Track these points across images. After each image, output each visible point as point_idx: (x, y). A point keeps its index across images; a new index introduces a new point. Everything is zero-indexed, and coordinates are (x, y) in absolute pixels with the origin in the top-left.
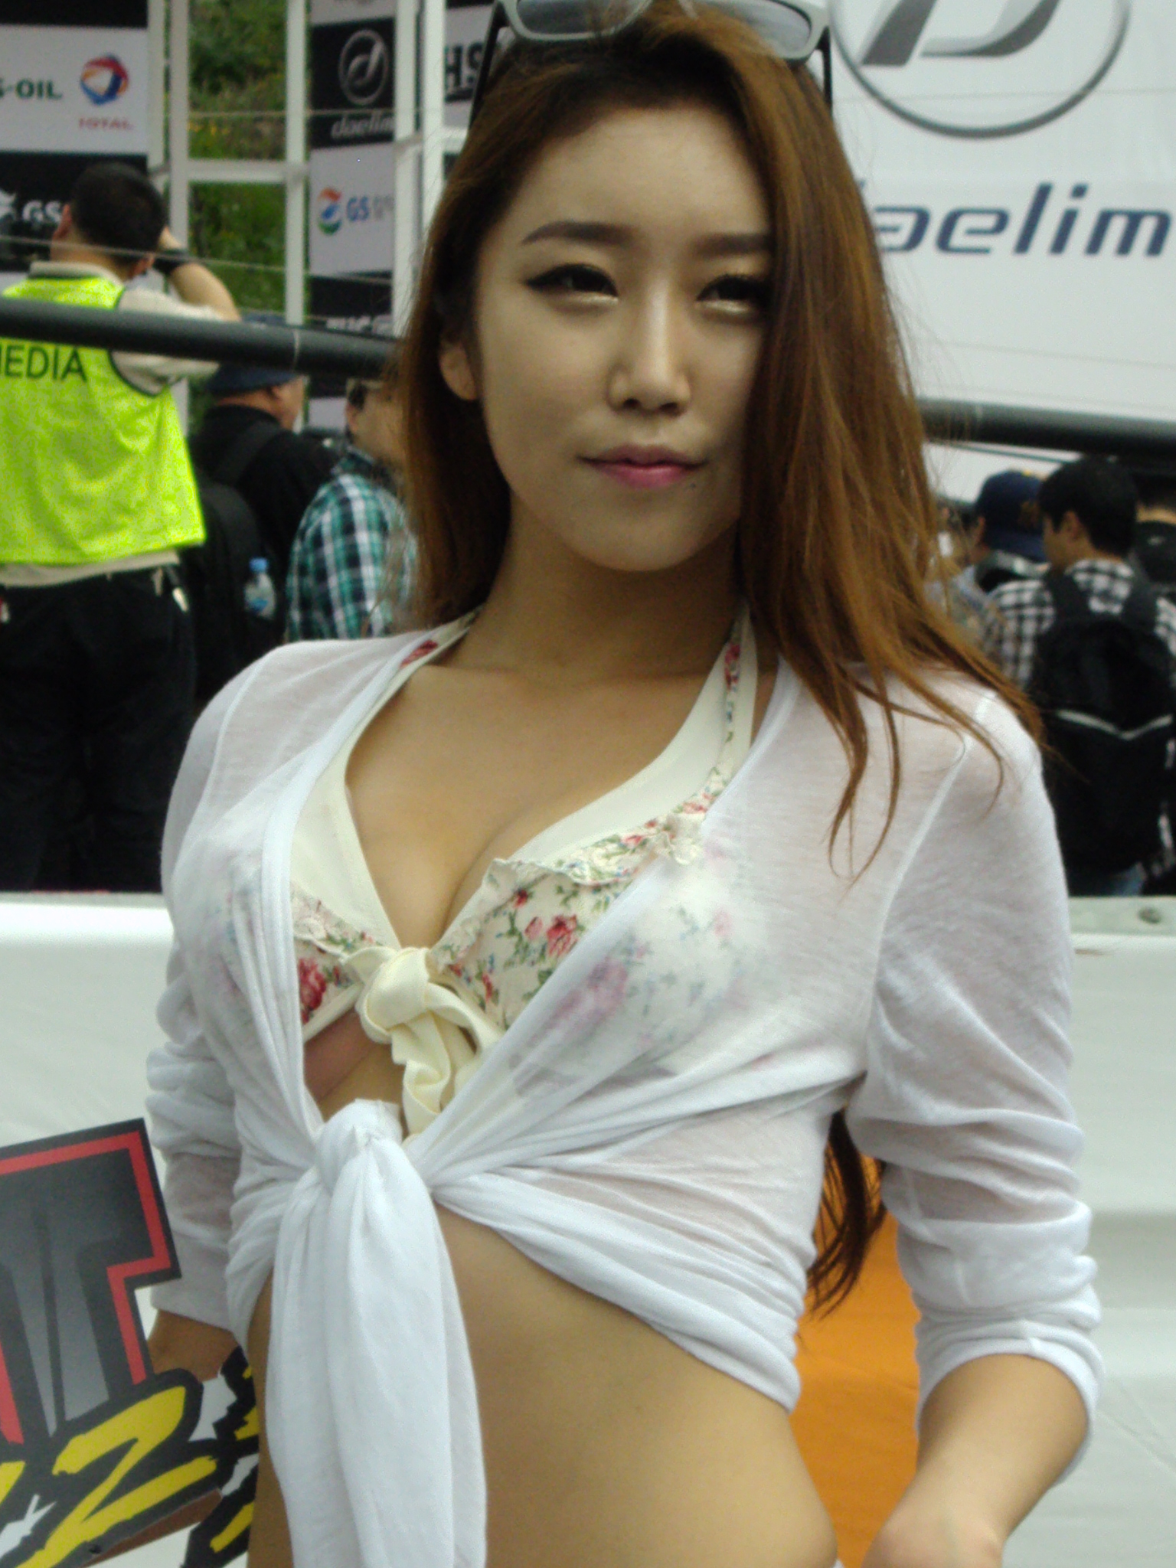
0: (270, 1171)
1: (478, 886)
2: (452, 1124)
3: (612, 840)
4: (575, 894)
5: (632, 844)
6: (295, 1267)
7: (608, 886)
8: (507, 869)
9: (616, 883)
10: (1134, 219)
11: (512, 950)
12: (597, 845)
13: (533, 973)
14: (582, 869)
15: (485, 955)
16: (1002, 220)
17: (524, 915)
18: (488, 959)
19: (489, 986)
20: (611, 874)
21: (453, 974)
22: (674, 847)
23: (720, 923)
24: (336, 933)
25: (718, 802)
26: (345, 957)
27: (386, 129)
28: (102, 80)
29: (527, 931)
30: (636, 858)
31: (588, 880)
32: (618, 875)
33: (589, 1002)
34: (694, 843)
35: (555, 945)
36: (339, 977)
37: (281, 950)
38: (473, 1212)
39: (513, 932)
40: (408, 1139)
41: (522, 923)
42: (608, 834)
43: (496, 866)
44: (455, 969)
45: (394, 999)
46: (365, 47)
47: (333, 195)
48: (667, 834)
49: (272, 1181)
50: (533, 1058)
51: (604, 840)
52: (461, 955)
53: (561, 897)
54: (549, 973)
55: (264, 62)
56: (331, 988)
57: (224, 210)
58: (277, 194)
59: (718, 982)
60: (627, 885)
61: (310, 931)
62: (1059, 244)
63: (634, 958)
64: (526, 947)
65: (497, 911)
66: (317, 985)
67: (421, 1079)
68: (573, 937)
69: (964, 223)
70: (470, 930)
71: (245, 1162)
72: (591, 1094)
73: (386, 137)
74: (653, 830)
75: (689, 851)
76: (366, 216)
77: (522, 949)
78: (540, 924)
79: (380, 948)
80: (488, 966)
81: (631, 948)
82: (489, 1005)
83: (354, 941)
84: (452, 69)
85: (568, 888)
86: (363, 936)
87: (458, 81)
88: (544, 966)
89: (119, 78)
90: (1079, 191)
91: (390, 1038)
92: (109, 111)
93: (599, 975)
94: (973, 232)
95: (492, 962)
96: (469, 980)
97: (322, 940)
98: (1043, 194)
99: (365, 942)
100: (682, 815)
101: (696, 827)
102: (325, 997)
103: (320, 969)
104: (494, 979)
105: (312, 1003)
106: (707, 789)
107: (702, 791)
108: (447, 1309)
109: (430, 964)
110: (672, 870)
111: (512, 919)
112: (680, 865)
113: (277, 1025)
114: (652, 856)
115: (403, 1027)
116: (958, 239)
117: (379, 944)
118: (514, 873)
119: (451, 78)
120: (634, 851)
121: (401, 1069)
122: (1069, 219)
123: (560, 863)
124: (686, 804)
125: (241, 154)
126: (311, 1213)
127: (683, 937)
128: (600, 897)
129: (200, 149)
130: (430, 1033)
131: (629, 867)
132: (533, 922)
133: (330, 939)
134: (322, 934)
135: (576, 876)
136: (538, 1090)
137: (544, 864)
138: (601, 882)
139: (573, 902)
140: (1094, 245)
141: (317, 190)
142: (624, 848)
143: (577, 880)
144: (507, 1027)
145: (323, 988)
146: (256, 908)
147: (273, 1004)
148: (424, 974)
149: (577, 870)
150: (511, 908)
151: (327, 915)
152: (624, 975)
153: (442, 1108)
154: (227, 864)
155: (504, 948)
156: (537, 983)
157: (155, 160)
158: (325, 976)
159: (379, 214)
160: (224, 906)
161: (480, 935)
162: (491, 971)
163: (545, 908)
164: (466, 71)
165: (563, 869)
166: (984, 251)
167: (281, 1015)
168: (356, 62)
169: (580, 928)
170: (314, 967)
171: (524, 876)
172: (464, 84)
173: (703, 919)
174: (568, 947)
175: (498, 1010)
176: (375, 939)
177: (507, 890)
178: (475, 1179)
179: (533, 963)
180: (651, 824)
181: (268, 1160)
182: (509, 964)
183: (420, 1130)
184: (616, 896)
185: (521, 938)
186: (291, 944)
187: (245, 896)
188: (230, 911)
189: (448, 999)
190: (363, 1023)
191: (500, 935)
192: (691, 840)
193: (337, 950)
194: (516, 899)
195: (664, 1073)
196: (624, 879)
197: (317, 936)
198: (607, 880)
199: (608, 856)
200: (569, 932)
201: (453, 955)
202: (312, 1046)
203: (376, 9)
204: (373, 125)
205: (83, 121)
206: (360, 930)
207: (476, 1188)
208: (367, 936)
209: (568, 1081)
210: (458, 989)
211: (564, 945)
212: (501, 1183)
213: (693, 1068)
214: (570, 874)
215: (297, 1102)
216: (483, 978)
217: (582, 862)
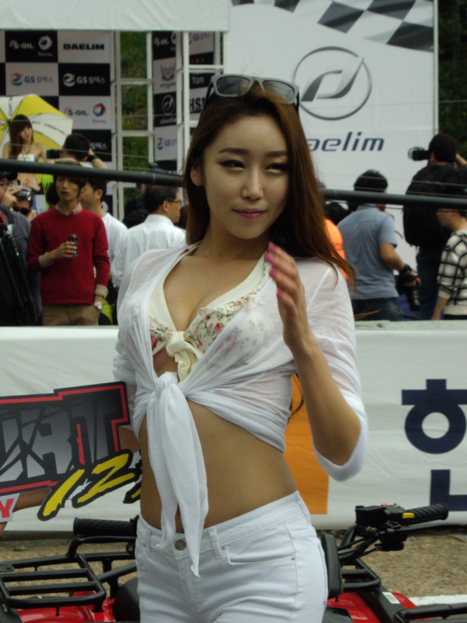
0: (143, 390)
1: (196, 315)
2: (191, 378)
3: (232, 303)
4: (222, 317)
5: (237, 304)
6: (151, 417)
7: (231, 315)
8: (204, 310)
9: (233, 314)
10: (374, 141)
11: (205, 332)
12: (228, 304)
13: (211, 338)
14: (224, 310)
15: (198, 334)
16: (339, 142)
17: (209, 323)
18: (199, 335)
19: (200, 342)
20: (232, 312)
21: (191, 339)
22: (248, 304)
23: (261, 325)
24: (160, 328)
25: (260, 292)
26: (163, 335)
27: (174, 121)
28: (99, 110)
29: (209, 327)
30: (238, 307)
31: (225, 313)
32: (233, 312)
33: (226, 345)
34: (253, 303)
35: (217, 331)
36: (161, 339)
37: (146, 332)
38: (198, 401)
39: (206, 327)
40: (180, 382)
41: (208, 325)
42: (231, 301)
43: (201, 310)
44: (191, 337)
45: (176, 345)
46: (168, 100)
47: (161, 139)
48: (246, 301)
49: (144, 393)
50: (211, 360)
51: (229, 303)
52: (192, 333)
53: (218, 318)
54: (215, 338)
55: (142, 104)
56: (159, 342)
57: (132, 144)
58: (146, 139)
59: (261, 339)
60: (236, 314)
61: (153, 327)
62: (354, 148)
63: (238, 334)
64: (209, 332)
65: (202, 322)
66: (155, 342)
67: (183, 366)
68: (221, 328)
69: (329, 143)
70: (195, 327)
71: (138, 388)
72: (227, 370)
73: (174, 124)
74: (243, 300)
75: (252, 305)
76: (169, 144)
77: (208, 332)
78: (213, 325)
79: (171, 332)
80: (199, 336)
81: (236, 331)
82: (200, 347)
83: (165, 330)
84: (192, 105)
85: (220, 316)
86: (167, 328)
87: (193, 108)
88: (214, 336)
89: (103, 110)
90: (359, 134)
91: (174, 356)
92: (101, 118)
93: (228, 338)
94: (332, 145)
95: (200, 335)
96: (195, 340)
97: (156, 329)
98: (350, 135)
99: (167, 330)
100: (250, 296)
101: (254, 298)
102: (157, 344)
103: (155, 337)
104: (201, 340)
105: (154, 346)
106: (257, 288)
107: (256, 289)
108: (192, 427)
109: (184, 336)
110: (248, 311)
111: (206, 324)
112: (250, 309)
113: (146, 351)
114: (242, 306)
115: (178, 353)
116: (327, 147)
117: (171, 331)
118: (206, 311)
119: (191, 108)
120: (237, 305)
121: (176, 364)
122: (357, 141)
123: (218, 309)
124: (252, 292)
125: (136, 129)
126: (155, 402)
127: (251, 328)
128: (229, 318)
129: (125, 128)
130: (185, 354)
131: (236, 310)
132: (211, 325)
133: (158, 329)
134: (156, 328)
135: (222, 312)
136: (213, 369)
137: (214, 309)
138: (229, 314)
139: (222, 320)
140: (364, 148)
141: (156, 138)
142: (235, 304)
143: (223, 313)
144: (204, 352)
145: (156, 342)
146: (139, 321)
147: (144, 346)
148: (183, 339)
149: (222, 311)
150: (205, 321)
151: (157, 323)
152: (235, 338)
153: (188, 373)
154: (132, 310)
155: (203, 332)
156: (212, 341)
157: (113, 131)
158: (157, 339)
159: (173, 144)
160: (130, 320)
161: (197, 328)
162: (200, 338)
163: (214, 321)
164: (195, 106)
165: (219, 310)
166: (334, 150)
167: (147, 349)
168: (166, 104)
169: (223, 326)
170: (154, 337)
171: (209, 312)
172: (195, 109)
173: (256, 323)
174: (220, 331)
175: (202, 348)
176: (170, 329)
177: (204, 316)
178: (198, 393)
179: (211, 336)
180: (242, 298)
181: (143, 387)
182: (205, 336)
183: (183, 380)
184: (233, 317)
185: (208, 329)
186: (149, 331)
187: (135, 318)
188: (132, 322)
189: (189, 346)
190: (167, 352)
191: (202, 328)
192: (252, 302)
193: (160, 332)
194: (207, 319)
195: (246, 364)
196: (235, 313)
197: (155, 329)
198: (231, 313)
199: (231, 307)
200: (220, 327)
201: (190, 333)
202: (155, 356)
203: (171, 90)
204: (171, 120)
205: (94, 121)
206: (166, 327)
207: (198, 395)
208: (168, 328)
209: (220, 367)
210: (192, 343)
211: (219, 331)
212: (204, 393)
213: (251, 362)
214: (221, 312)
215: (151, 372)
216: (198, 340)
217: (224, 309)
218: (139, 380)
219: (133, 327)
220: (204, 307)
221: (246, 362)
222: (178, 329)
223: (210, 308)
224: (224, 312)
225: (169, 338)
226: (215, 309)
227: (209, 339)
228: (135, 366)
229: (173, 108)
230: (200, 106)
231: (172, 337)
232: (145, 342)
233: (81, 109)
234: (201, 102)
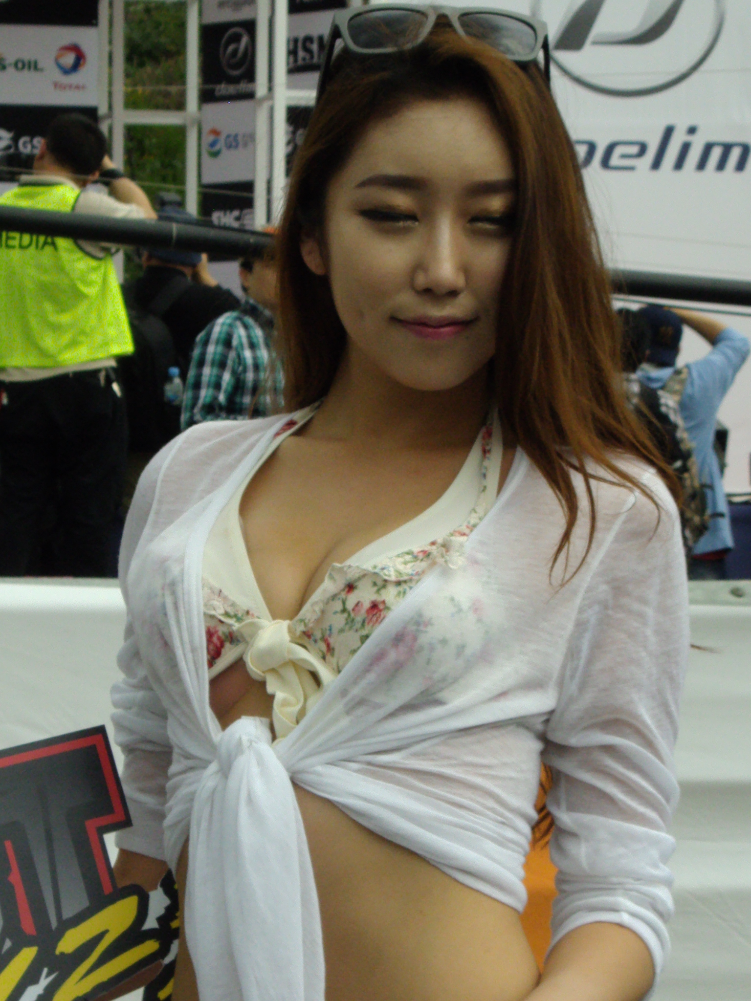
0: (190, 763)
1: (322, 581)
2: (305, 733)
3: (408, 553)
4: (384, 587)
5: (421, 556)
6: (204, 825)
7: (405, 582)
8: (341, 570)
9: (411, 580)
10: (727, 148)
11: (343, 622)
12: (398, 556)
13: (357, 637)
14: (389, 570)
15: (326, 625)
16: (643, 149)
17: (352, 599)
18: (328, 628)
19: (328, 645)
20: (408, 575)
21: (306, 638)
22: (448, 558)
23: (476, 608)
24: (231, 611)
25: (476, 530)
26: (236, 626)
27: (250, 90)
28: (69, 59)
29: (353, 610)
30: (424, 565)
31: (393, 578)
32: (412, 575)
33: (392, 656)
34: (460, 555)
35: (371, 619)
36: (232, 638)
37: (195, 620)
39: (344, 610)
40: (277, 742)
41: (350, 605)
42: (405, 549)
43: (334, 569)
44: (307, 634)
45: (268, 653)
46: (237, 38)
47: (216, 132)
48: (443, 550)
50: (356, 691)
51: (402, 553)
52: (311, 625)
53: (375, 588)
54: (367, 637)
55: (172, 48)
56: (227, 645)
57: (147, 142)
58: (180, 132)
59: (474, 645)
60: (418, 581)
61: (214, 609)
62: (679, 164)
63: (422, 628)
64: (353, 620)
65: (334, 597)
66: (218, 644)
67: (285, 703)
68: (383, 614)
69: (618, 151)
70: (317, 609)
71: (175, 757)
72: (393, 714)
73: (250, 96)
74: (434, 547)
75: (457, 561)
76: (237, 146)
77: (350, 621)
78: (362, 605)
79: (259, 620)
80: (328, 632)
81: (419, 622)
83: (242, 616)
84: (292, 52)
85: (380, 583)
86: (248, 613)
87: (296, 61)
88: (364, 632)
89: (80, 58)
90: (692, 131)
91: (265, 678)
92: (74, 78)
93: (398, 639)
94: (624, 156)
95: (330, 630)
96: (316, 641)
97: (222, 615)
98: (668, 133)
99: (249, 617)
100: (453, 538)
101: (461, 546)
102: (223, 651)
103: (220, 633)
104: (332, 641)
105: (214, 655)
106: (469, 522)
107: (466, 523)
109: (291, 630)
110: (446, 573)
111: (344, 602)
112: (451, 569)
113: (192, 668)
114: (434, 564)
115: (273, 670)
116: (615, 160)
117: (258, 618)
118: (345, 573)
119: (292, 59)
120: (422, 560)
121: (272, 697)
122: (685, 148)
123: (375, 567)
124: (455, 531)
125: (157, 107)
126: (216, 788)
127: (453, 615)
128: (401, 589)
129: (132, 103)
130: (291, 675)
131: (419, 570)
132: (357, 604)
133: (227, 614)
134: (222, 611)
135: (386, 575)
136: (359, 712)
137: (365, 567)
138: (402, 579)
139: (383, 592)
140: (702, 165)
141: (206, 130)
142: (416, 558)
143: (386, 578)
144: (339, 671)
145: (222, 645)
146: (180, 594)
147: (190, 656)
148: (287, 637)
149: (386, 572)
150: (343, 595)
151: (225, 599)
152: (415, 639)
153: (298, 722)
154: (162, 565)
155: (339, 621)
156: (359, 643)
157: (103, 110)
158: (223, 637)
159: (246, 145)
160: (160, 592)
161: (323, 612)
162: (330, 635)
163: (365, 595)
164: (301, 54)
165: (376, 570)
166: (631, 168)
167: (195, 663)
168: (231, 48)
169: (387, 608)
170: (216, 632)
171: (352, 575)
172: (299, 62)
173: (465, 605)
174: (379, 621)
175: (334, 661)
176: (256, 614)
177: (341, 583)
178: (317, 769)
179: (357, 631)
180: (433, 543)
182: (342, 631)
183: (285, 735)
184: (411, 588)
185: (349, 615)
186: (202, 617)
187: (173, 586)
188: (163, 595)
189: (302, 653)
190: (248, 670)
191: (336, 613)
192: (458, 554)
193: (231, 621)
194: (347, 590)
195: (439, 702)
196: (416, 578)
197: (219, 613)
198: (405, 578)
199: (406, 563)
200: (380, 611)
201: (306, 625)
202: (215, 682)
203: (243, 15)
204: (243, 87)
205: (56, 85)
206: (246, 609)
207: (319, 774)
208: (251, 613)
209: (378, 706)
210: (309, 647)
211: (377, 620)
212: (335, 771)
213: (457, 700)
214: (381, 574)
215: (205, 718)
216: (325, 640)
217: (389, 566)
218: (176, 735)
219: (164, 606)
220: (341, 562)
221: (441, 695)
222: (275, 616)
223: (357, 564)
224: (389, 576)
225: (253, 635)
226: (368, 566)
227: (352, 638)
228: (166, 703)
229: (249, 57)
230: (312, 57)
231: (261, 632)
232: (191, 642)
233: (27, 57)
234: (315, 47)
